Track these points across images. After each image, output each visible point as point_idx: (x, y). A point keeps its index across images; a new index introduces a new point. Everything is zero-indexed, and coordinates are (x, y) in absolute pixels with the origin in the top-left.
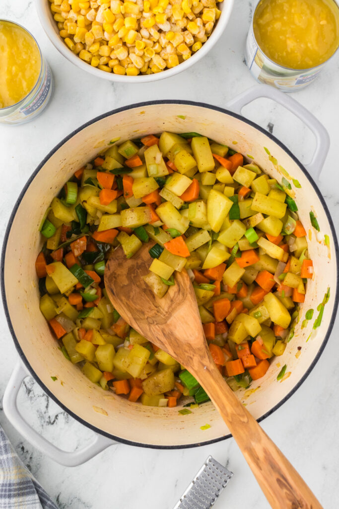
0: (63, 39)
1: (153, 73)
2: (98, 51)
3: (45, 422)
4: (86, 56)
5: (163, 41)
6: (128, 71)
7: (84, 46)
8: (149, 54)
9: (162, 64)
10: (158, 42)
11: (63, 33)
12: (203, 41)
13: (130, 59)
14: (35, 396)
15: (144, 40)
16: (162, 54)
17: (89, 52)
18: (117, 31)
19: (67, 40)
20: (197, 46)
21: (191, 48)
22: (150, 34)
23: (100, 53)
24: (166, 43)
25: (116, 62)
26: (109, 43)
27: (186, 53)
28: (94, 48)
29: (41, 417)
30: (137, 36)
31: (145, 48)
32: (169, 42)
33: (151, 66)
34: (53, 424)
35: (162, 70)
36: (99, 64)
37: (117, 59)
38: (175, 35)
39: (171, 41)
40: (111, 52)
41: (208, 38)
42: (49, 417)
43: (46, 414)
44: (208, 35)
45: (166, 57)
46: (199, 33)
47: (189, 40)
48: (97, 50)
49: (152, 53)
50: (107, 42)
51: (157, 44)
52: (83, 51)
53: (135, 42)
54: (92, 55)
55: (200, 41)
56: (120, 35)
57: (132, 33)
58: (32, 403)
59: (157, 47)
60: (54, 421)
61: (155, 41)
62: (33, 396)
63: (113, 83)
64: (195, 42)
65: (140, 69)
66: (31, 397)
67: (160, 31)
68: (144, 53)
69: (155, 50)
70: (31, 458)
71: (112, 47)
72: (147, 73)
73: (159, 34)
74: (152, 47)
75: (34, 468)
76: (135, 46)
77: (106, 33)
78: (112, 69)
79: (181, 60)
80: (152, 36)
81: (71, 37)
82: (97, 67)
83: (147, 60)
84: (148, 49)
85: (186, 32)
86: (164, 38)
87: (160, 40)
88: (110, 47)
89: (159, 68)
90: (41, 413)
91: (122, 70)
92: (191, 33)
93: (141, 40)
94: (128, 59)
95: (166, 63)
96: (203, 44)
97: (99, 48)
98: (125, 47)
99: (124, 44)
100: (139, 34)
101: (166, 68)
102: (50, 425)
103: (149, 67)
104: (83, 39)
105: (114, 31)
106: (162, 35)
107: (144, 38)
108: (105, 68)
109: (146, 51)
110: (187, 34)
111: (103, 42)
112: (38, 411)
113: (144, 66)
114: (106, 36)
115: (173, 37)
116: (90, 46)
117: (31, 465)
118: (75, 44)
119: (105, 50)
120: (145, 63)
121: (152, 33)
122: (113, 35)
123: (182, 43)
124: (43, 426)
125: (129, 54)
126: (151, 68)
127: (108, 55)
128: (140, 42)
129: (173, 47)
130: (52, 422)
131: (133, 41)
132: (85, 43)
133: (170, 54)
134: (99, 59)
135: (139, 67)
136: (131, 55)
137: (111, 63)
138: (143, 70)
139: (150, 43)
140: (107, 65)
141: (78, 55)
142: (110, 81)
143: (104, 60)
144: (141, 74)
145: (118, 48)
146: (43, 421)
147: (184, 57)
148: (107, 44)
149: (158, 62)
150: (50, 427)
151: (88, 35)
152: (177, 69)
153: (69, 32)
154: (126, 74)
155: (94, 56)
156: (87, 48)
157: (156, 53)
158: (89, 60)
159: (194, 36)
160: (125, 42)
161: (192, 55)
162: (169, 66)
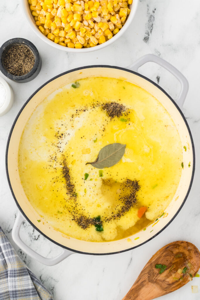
0: (38, 26)
1: (91, 47)
2: (59, 34)
3: (32, 239)
4: (52, 37)
5: (96, 28)
6: (76, 46)
7: (50, 31)
8: (88, 36)
9: (96, 42)
10: (93, 28)
11: (38, 23)
12: (120, 28)
13: (77, 39)
14: (27, 225)
15: (85, 27)
16: (96, 36)
17: (53, 34)
18: (69, 22)
19: (40, 27)
20: (116, 30)
21: (112, 32)
22: (89, 24)
23: (60, 35)
24: (98, 29)
25: (69, 40)
26: (65, 29)
27: (110, 35)
28: (56, 32)
29: (31, 236)
30: (81, 25)
31: (85, 32)
32: (100, 28)
33: (89, 43)
34: (37, 240)
35: (96, 45)
36: (59, 42)
37: (69, 38)
38: (103, 24)
39: (101, 28)
40: (66, 34)
41: (123, 26)
42: (35, 236)
43: (33, 235)
44: (123, 24)
45: (98, 38)
46: (117, 23)
47: (112, 27)
48: (57, 33)
49: (90, 35)
50: (64, 28)
51: (93, 29)
52: (50, 34)
53: (80, 28)
54: (55, 36)
55: (118, 28)
56: (71, 24)
57: (78, 23)
58: (25, 229)
59: (93, 32)
60: (38, 238)
61: (92, 28)
62: (26, 225)
63: (67, 53)
64: (115, 28)
65: (83, 45)
66: (25, 226)
67: (95, 22)
68: (85, 35)
69: (91, 33)
70: (26, 257)
71: (67, 32)
72: (87, 47)
73: (94, 23)
74: (90, 32)
75: (27, 262)
76: (80, 31)
77: (62, 23)
78: (67, 44)
79: (107, 39)
80: (90, 25)
81: (43, 25)
82: (58, 43)
83: (87, 39)
84: (87, 33)
85: (110, 23)
86: (97, 26)
87: (95, 28)
88: (65, 32)
89: (93, 44)
90: (31, 234)
91: (72, 45)
92: (113, 23)
93: (83, 27)
94: (76, 39)
95: (98, 41)
96: (120, 29)
97: (59, 32)
98: (74, 31)
99: (74, 30)
100: (82, 23)
101: (98, 44)
102: (35, 240)
103: (88, 43)
104: (49, 27)
105: (67, 22)
106: (96, 24)
107: (85, 26)
108: (62, 44)
109: (87, 34)
110: (111, 24)
111: (61, 29)
112: (29, 233)
113: (85, 42)
114: (63, 25)
115: (102, 26)
116: (53, 31)
117: (26, 260)
118: (45, 29)
119: (62, 33)
120: (86, 41)
121: (90, 23)
122: (67, 24)
123: (108, 29)
124: (31, 241)
125: (76, 36)
126: (89, 44)
127: (64, 36)
128: (83, 28)
129: (102, 31)
130: (36, 239)
131: (79, 28)
132: (51, 29)
133: (101, 36)
134: (59, 39)
135: (82, 44)
136: (78, 36)
137: (66, 41)
138: (85, 45)
139: (89, 29)
140: (64, 42)
141: (47, 36)
142: (66, 52)
143: (62, 39)
144: (83, 47)
145: (70, 32)
146: (31, 238)
147: (109, 38)
148: (64, 30)
149: (93, 40)
150: (36, 241)
151: (52, 24)
152: (104, 44)
153: (41, 22)
154: (75, 48)
155: (56, 37)
156: (52, 32)
157: (92, 35)
158: (53, 39)
159: (114, 25)
160: (74, 29)
161: (113, 36)
162: (100, 43)
